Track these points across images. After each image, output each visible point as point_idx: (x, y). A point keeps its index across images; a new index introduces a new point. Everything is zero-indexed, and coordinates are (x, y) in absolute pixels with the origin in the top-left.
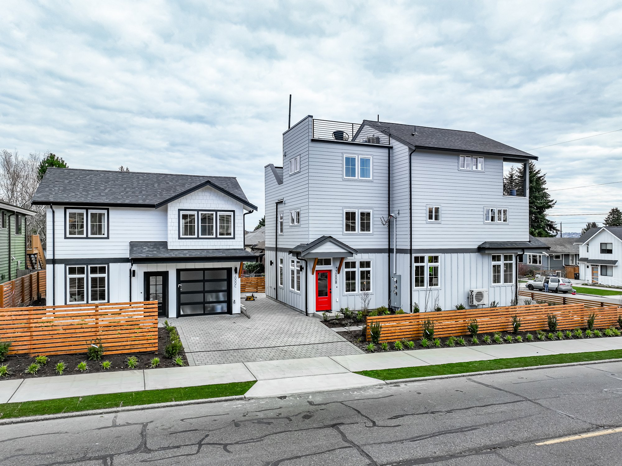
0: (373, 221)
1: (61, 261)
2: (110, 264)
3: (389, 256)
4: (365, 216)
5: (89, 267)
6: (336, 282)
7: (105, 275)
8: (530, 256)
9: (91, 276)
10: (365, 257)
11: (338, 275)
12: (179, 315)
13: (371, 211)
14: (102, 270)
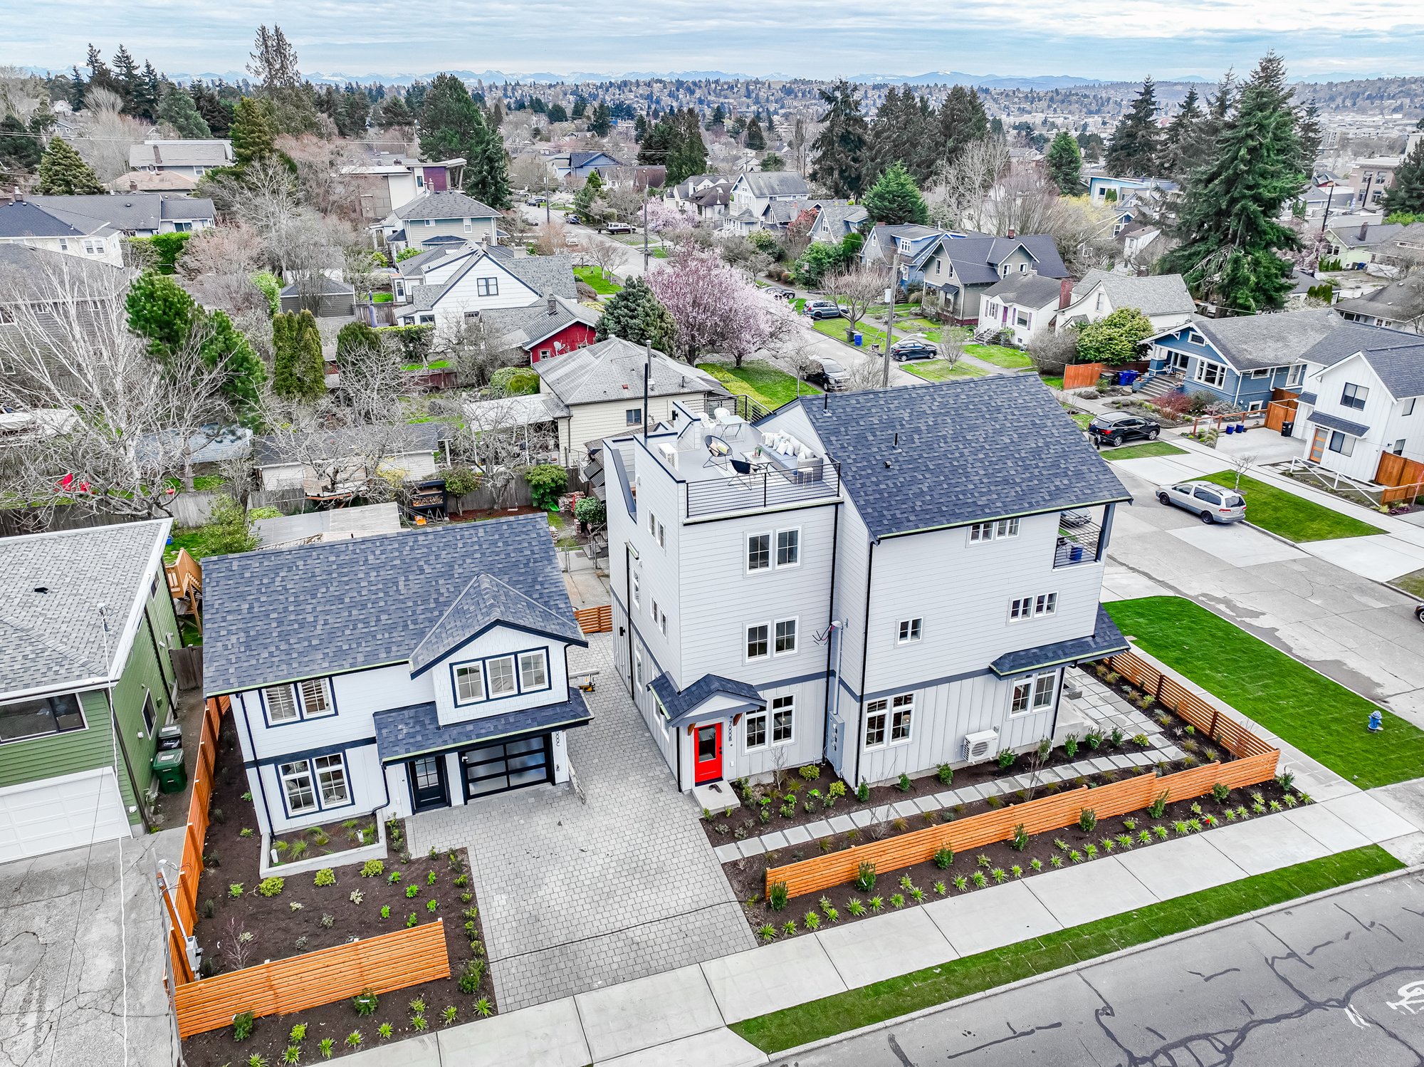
0: (800, 632)
1: (267, 761)
2: (347, 751)
3: (828, 682)
4: (786, 628)
5: (314, 760)
6: (730, 739)
7: (341, 767)
8: (1202, 364)
9: (318, 771)
10: (782, 692)
11: (734, 728)
12: (467, 796)
13: (796, 618)
14: (336, 760)
